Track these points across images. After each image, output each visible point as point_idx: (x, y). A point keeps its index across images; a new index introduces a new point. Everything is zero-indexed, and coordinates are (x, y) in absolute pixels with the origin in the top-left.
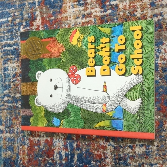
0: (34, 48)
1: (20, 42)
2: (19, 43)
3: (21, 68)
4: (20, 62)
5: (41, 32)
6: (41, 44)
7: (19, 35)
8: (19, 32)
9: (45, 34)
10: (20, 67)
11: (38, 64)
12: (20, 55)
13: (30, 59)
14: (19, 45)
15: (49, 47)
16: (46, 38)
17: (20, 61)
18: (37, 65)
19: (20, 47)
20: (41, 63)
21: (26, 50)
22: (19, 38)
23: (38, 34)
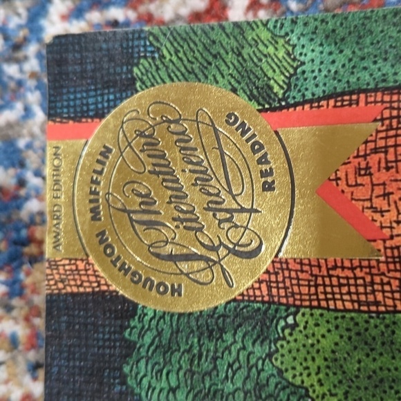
0: (179, 196)
1: (36, 130)
2: (29, 146)
3: (34, 368)
4: (34, 311)
5: (265, 35)
6: (263, 160)
7: (33, 75)
8: (32, 49)
9: (311, 53)
10: (32, 356)
11: (222, 365)
12: (32, 249)
13: (135, 305)
14: (32, 159)
15: (360, 193)
16: (319, 92)
17: (29, 303)
18: (206, 365)
19: (38, 174)
20: (259, 351)
21: (95, 212)
22: (34, 98)
23: (230, 57)
